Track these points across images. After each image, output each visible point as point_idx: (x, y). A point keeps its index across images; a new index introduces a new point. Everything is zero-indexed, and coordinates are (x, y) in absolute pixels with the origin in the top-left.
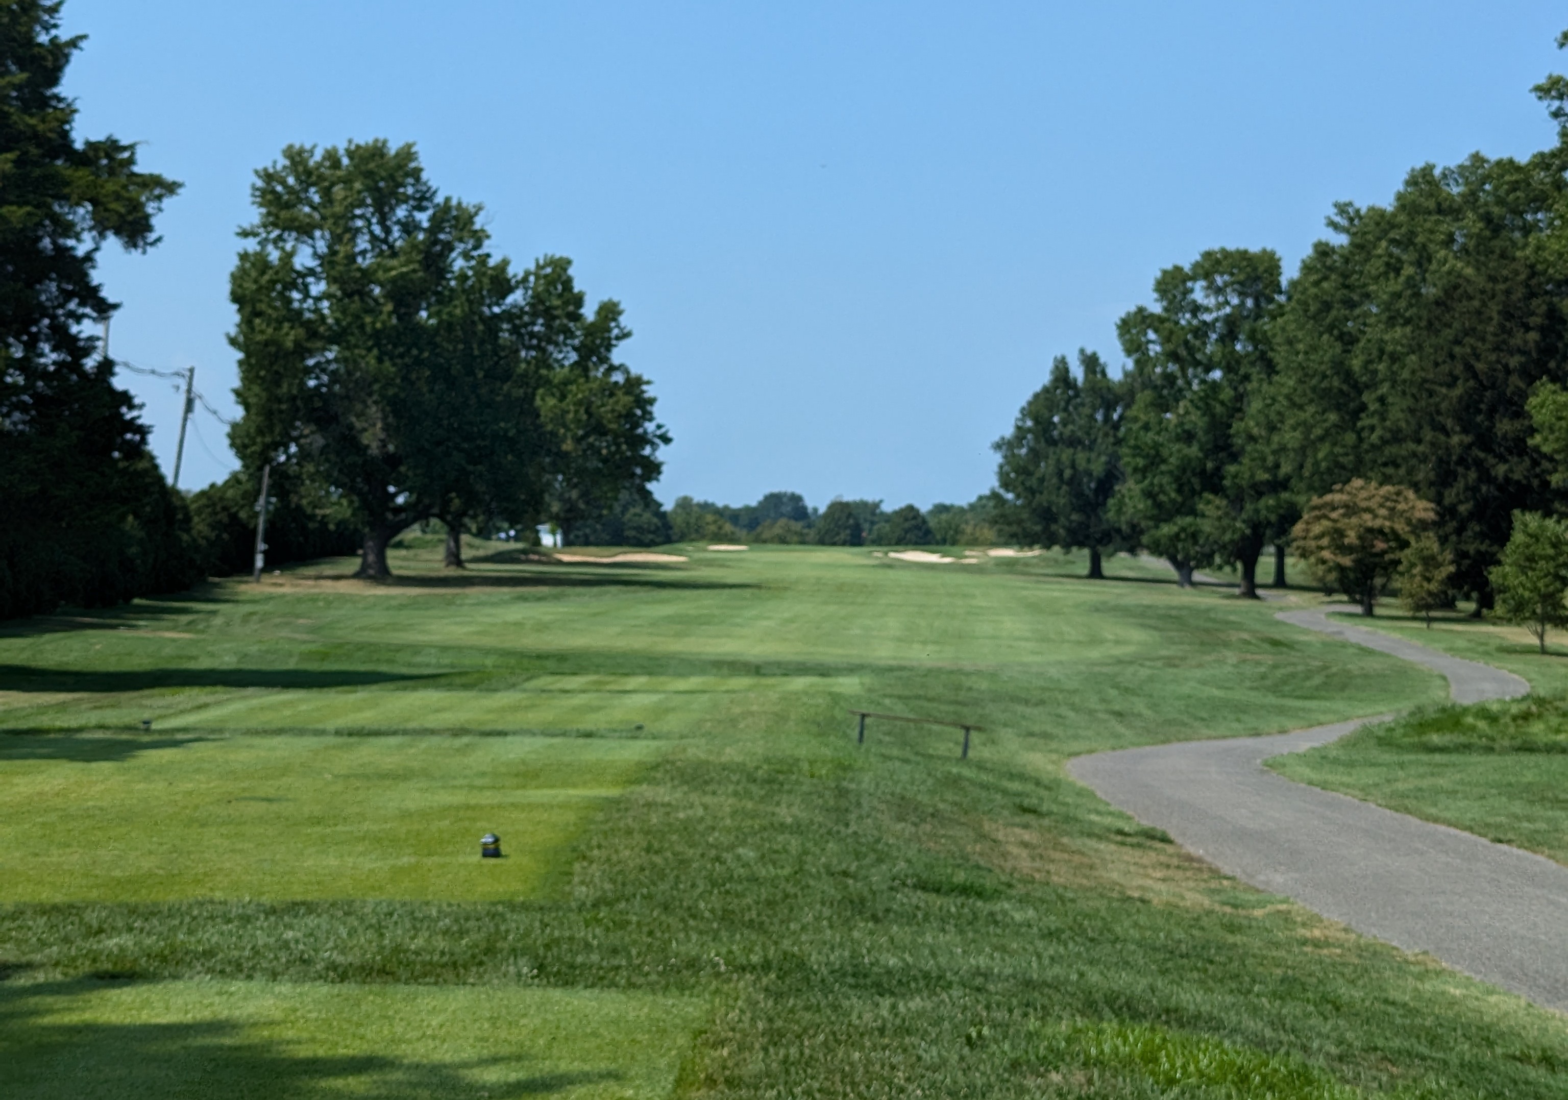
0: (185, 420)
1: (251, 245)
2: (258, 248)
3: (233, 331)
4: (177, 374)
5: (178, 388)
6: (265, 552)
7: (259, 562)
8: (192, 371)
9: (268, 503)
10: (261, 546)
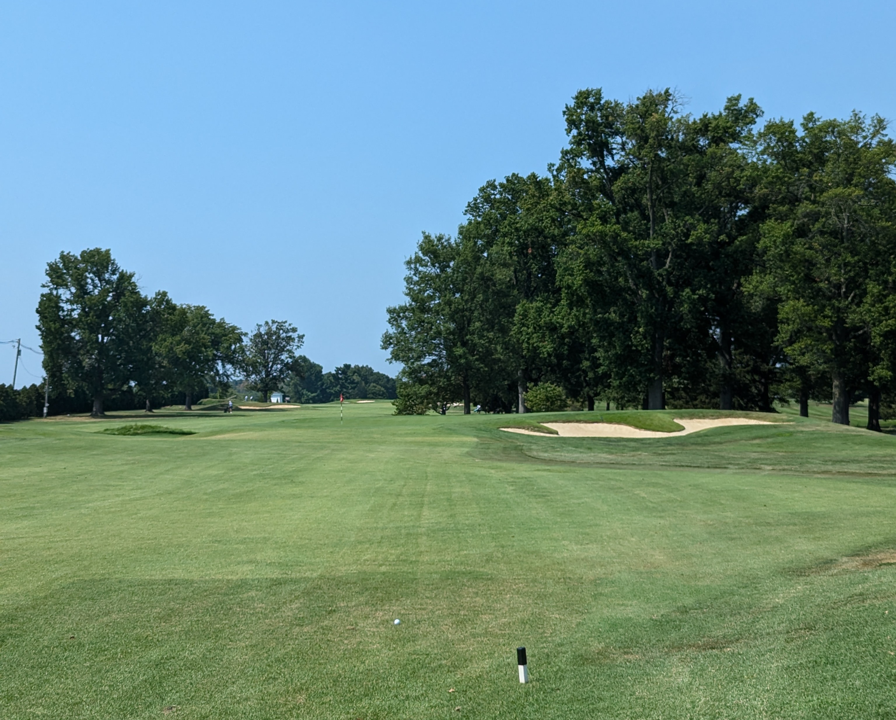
0: (17, 358)
1: (46, 291)
2: (49, 292)
3: (38, 324)
4: (13, 341)
5: (14, 346)
6: (48, 407)
7: (45, 410)
8: (19, 340)
9: (49, 388)
10: (47, 405)
